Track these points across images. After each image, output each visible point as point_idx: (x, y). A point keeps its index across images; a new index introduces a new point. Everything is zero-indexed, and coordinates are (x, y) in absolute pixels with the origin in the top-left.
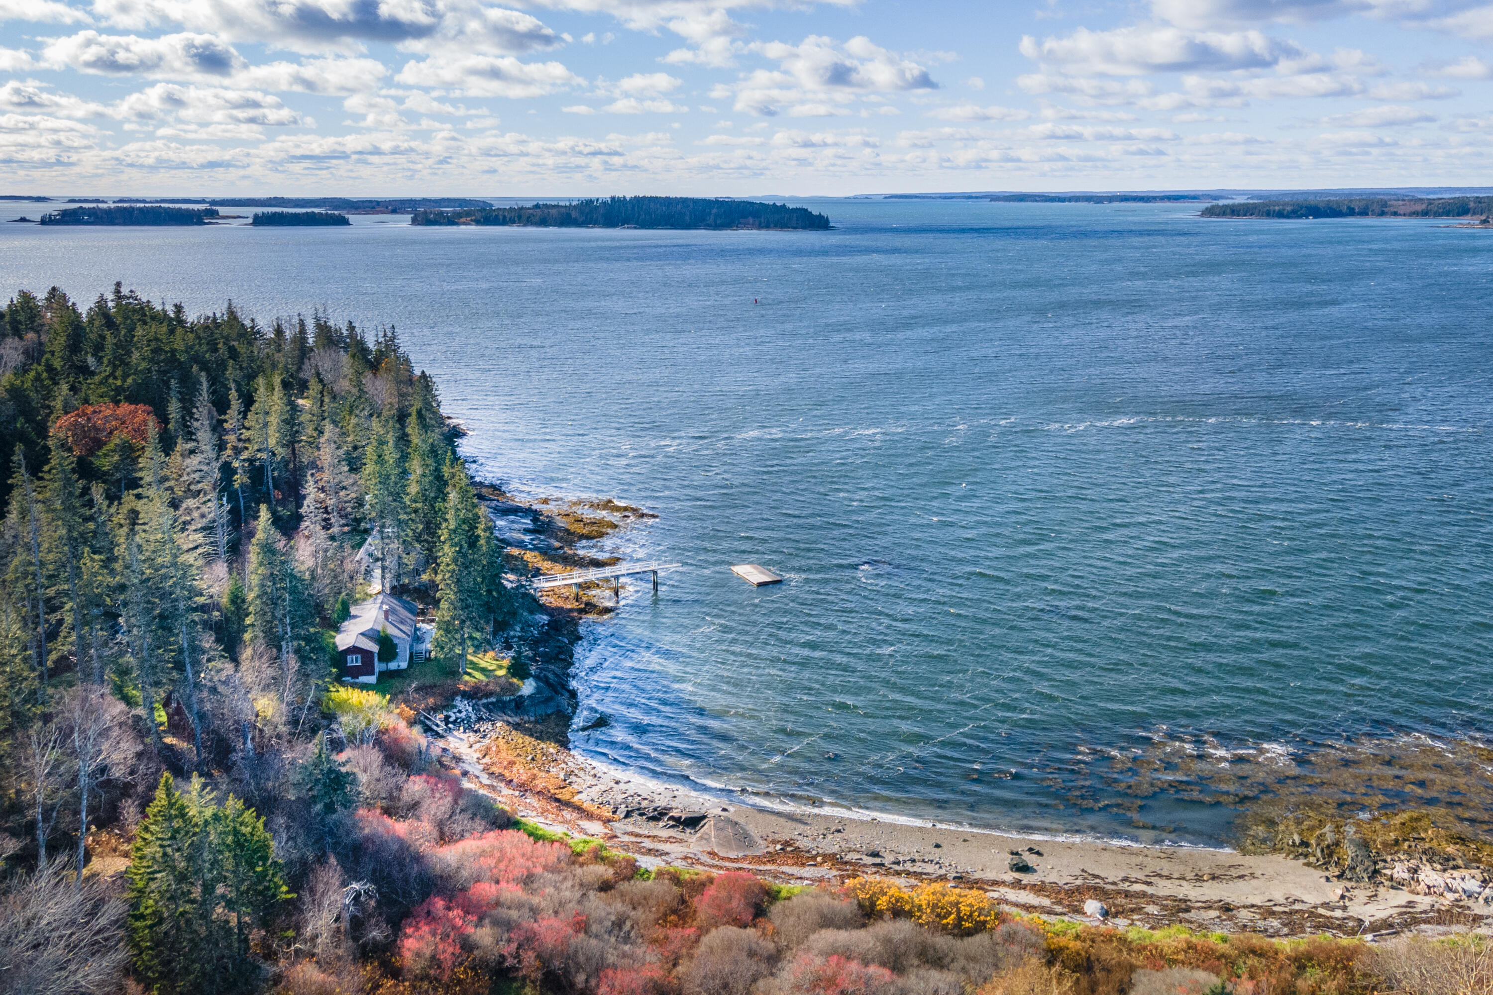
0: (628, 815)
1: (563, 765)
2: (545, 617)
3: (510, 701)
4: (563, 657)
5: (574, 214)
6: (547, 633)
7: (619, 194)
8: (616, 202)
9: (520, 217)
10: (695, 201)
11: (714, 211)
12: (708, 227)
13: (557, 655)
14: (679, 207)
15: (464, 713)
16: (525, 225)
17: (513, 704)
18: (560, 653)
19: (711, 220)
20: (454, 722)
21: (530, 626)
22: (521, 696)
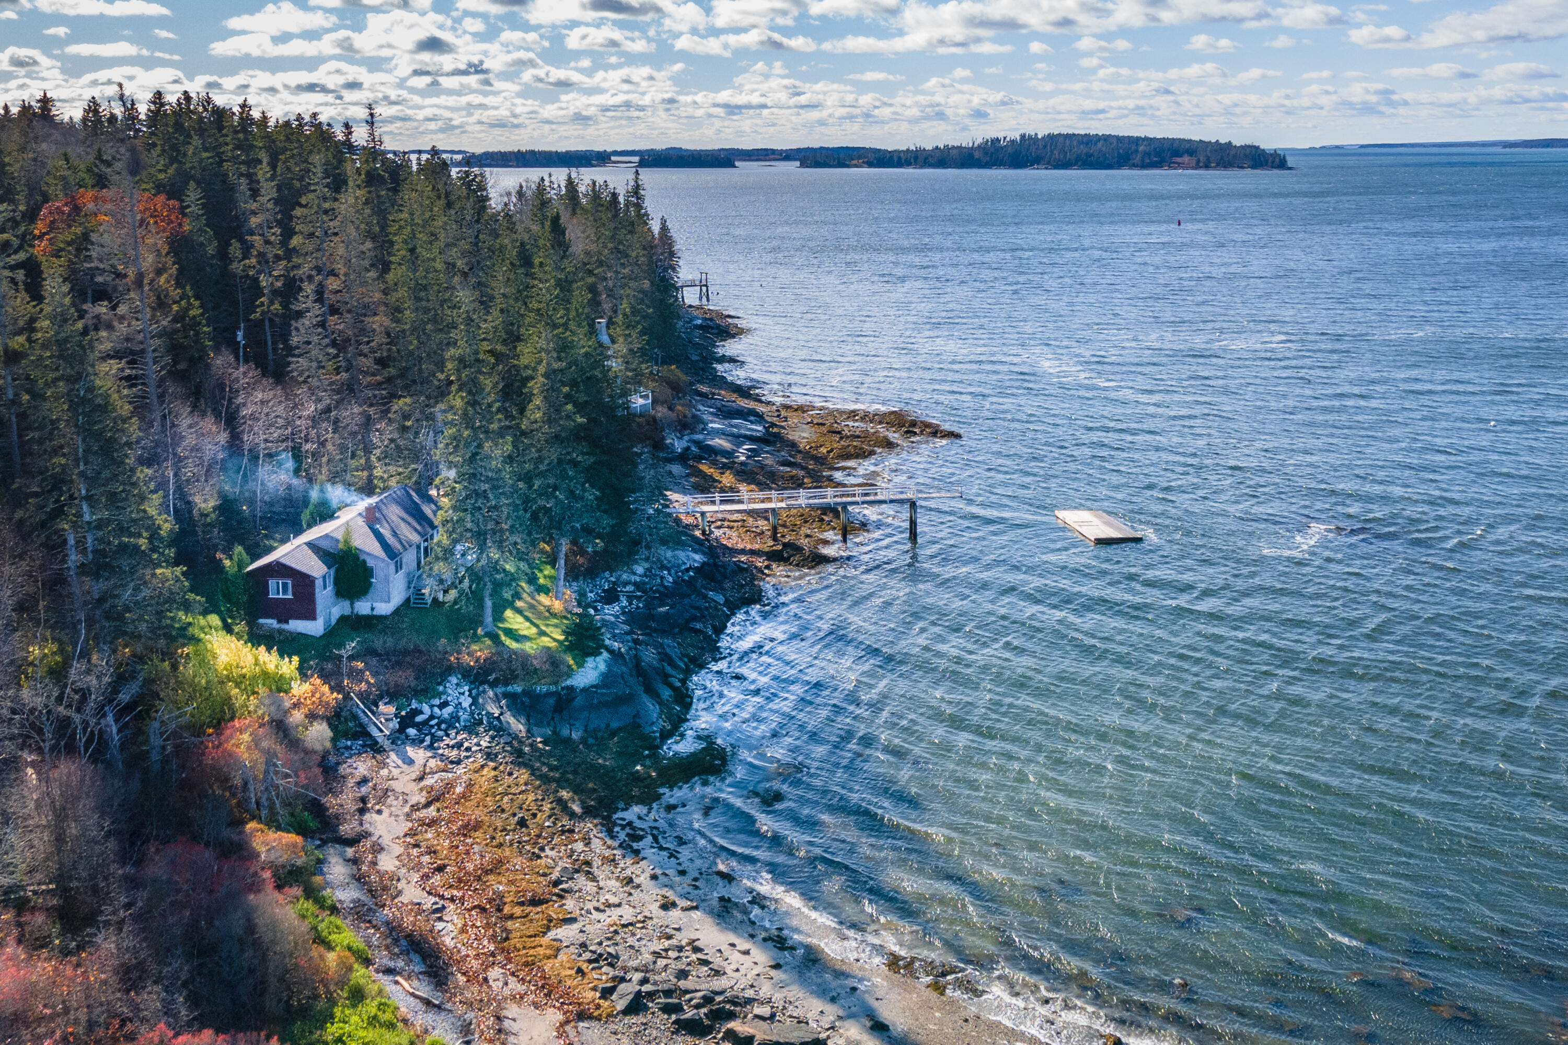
0: (636, 1006)
1: (579, 846)
2: (698, 557)
3: (549, 694)
4: (699, 626)
5: (977, 155)
6: (691, 583)
7: (1030, 131)
8: (1027, 141)
9: (916, 158)
10: (1119, 139)
11: (1141, 148)
12: (1134, 166)
13: (688, 621)
14: (1100, 144)
15: (449, 710)
16: (922, 167)
17: (552, 701)
18: (695, 619)
19: (1137, 159)
20: (419, 726)
21: (663, 567)
22: (571, 689)
